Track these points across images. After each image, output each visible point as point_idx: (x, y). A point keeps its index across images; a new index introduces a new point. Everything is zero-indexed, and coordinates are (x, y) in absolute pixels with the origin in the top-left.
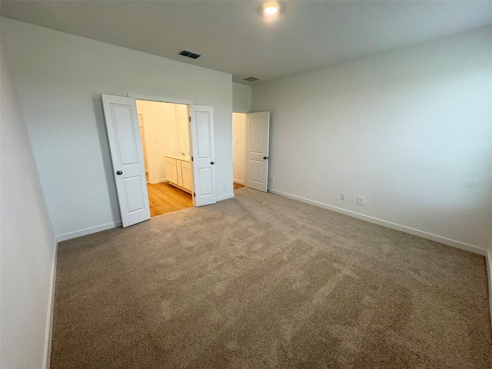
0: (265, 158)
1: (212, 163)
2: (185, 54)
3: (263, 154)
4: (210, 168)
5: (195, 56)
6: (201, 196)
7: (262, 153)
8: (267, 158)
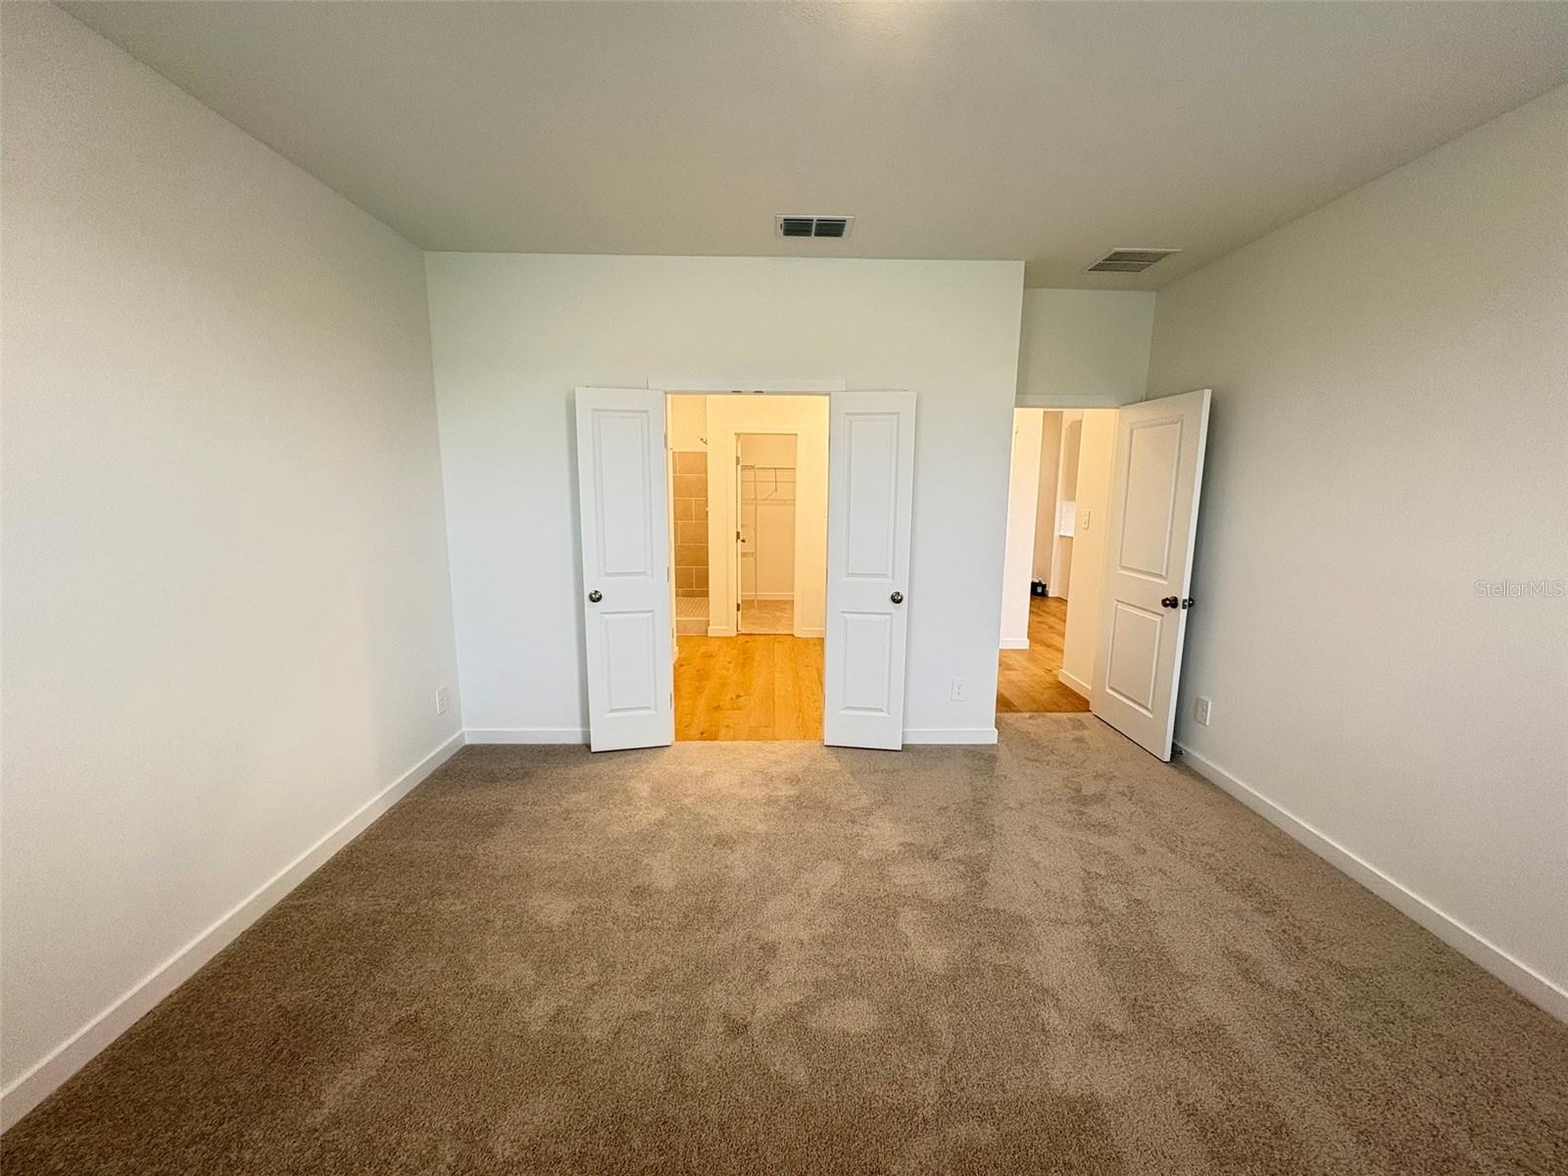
0: (1171, 603)
1: (896, 599)
2: (796, 228)
3: (1165, 583)
4: (889, 617)
5: (831, 229)
6: (842, 712)
7: (1161, 576)
8: (1180, 603)
